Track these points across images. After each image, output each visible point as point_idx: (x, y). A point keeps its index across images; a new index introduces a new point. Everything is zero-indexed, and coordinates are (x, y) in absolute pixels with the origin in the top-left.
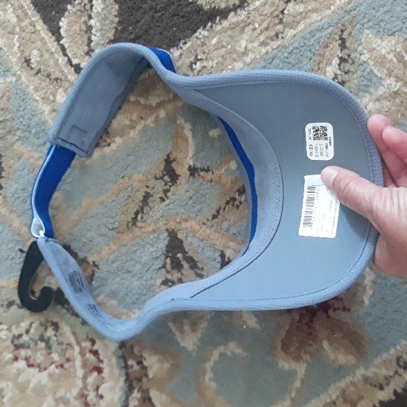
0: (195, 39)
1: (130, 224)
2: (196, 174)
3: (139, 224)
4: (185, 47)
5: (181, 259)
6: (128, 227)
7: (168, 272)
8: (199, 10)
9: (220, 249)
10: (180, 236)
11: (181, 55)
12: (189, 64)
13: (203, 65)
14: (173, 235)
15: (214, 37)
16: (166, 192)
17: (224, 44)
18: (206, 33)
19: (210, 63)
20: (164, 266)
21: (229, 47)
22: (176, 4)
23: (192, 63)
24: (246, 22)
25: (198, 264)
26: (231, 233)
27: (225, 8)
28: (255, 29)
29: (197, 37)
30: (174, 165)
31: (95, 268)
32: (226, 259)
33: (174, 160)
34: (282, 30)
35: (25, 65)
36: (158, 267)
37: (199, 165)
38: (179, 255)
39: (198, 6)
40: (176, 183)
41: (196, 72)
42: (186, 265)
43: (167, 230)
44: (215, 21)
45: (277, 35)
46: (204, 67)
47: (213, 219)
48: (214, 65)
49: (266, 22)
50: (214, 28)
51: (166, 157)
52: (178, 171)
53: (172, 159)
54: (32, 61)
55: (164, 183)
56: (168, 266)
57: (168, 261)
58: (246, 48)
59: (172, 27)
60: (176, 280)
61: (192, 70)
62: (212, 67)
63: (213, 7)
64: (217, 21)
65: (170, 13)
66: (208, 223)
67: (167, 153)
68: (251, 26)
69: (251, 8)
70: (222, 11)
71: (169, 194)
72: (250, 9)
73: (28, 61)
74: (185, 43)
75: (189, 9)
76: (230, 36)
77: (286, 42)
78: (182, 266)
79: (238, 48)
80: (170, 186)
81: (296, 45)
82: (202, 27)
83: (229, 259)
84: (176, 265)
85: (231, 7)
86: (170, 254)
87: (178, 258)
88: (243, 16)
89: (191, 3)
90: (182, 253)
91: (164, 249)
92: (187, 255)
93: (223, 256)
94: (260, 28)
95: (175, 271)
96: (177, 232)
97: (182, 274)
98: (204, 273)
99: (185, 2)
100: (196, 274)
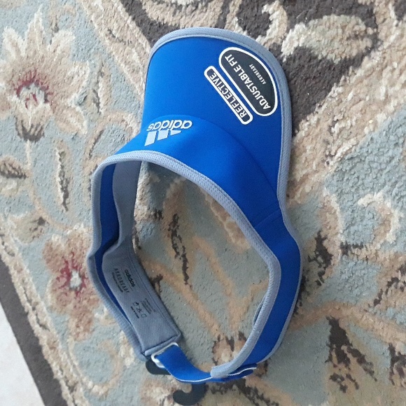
0: (330, 99)
2: (349, 252)
3: (300, 312)
4: (321, 111)
5: (346, 352)
7: (335, 366)
8: (330, 65)
9: (388, 341)
10: (342, 326)
11: (319, 120)
12: (327, 128)
13: (341, 126)
14: (334, 323)
15: (350, 91)
16: (321, 274)
17: (362, 96)
18: (340, 90)
19: (349, 122)
20: (330, 359)
21: (367, 98)
22: (306, 66)
23: (330, 127)
24: (382, 64)
25: (366, 359)
26: (398, 322)
27: (357, 55)
28: (394, 69)
29: (331, 97)
30: (325, 243)
32: (397, 354)
33: (325, 238)
36: (324, 360)
37: (351, 242)
38: (344, 348)
39: (329, 61)
40: (330, 264)
41: (335, 135)
42: (353, 360)
43: (328, 318)
44: (348, 73)
46: (344, 128)
47: (375, 305)
48: (354, 123)
50: (348, 82)
51: (316, 236)
52: (330, 250)
53: (323, 237)
55: (318, 265)
56: (335, 360)
57: (334, 355)
58: (387, 95)
59: (305, 92)
60: (344, 376)
61: (332, 134)
62: (351, 126)
63: (343, 57)
64: (350, 72)
65: (302, 78)
66: (370, 310)
67: (318, 231)
68: (389, 68)
69: (386, 45)
70: (354, 60)
71: (324, 277)
72: (385, 47)
74: (320, 106)
75: (320, 68)
76: (367, 86)
78: (348, 360)
79: (377, 97)
80: (325, 268)
82: (335, 84)
83: (399, 353)
84: (343, 358)
85: (364, 51)
86: (335, 346)
87: (343, 351)
88: (378, 58)
89: (321, 61)
90: (346, 345)
91: (327, 339)
92: (352, 348)
93: (392, 349)
94: (400, 66)
95: (342, 366)
96: (338, 320)
97: (349, 369)
98: (374, 369)
99: (315, 61)
100: (366, 370)
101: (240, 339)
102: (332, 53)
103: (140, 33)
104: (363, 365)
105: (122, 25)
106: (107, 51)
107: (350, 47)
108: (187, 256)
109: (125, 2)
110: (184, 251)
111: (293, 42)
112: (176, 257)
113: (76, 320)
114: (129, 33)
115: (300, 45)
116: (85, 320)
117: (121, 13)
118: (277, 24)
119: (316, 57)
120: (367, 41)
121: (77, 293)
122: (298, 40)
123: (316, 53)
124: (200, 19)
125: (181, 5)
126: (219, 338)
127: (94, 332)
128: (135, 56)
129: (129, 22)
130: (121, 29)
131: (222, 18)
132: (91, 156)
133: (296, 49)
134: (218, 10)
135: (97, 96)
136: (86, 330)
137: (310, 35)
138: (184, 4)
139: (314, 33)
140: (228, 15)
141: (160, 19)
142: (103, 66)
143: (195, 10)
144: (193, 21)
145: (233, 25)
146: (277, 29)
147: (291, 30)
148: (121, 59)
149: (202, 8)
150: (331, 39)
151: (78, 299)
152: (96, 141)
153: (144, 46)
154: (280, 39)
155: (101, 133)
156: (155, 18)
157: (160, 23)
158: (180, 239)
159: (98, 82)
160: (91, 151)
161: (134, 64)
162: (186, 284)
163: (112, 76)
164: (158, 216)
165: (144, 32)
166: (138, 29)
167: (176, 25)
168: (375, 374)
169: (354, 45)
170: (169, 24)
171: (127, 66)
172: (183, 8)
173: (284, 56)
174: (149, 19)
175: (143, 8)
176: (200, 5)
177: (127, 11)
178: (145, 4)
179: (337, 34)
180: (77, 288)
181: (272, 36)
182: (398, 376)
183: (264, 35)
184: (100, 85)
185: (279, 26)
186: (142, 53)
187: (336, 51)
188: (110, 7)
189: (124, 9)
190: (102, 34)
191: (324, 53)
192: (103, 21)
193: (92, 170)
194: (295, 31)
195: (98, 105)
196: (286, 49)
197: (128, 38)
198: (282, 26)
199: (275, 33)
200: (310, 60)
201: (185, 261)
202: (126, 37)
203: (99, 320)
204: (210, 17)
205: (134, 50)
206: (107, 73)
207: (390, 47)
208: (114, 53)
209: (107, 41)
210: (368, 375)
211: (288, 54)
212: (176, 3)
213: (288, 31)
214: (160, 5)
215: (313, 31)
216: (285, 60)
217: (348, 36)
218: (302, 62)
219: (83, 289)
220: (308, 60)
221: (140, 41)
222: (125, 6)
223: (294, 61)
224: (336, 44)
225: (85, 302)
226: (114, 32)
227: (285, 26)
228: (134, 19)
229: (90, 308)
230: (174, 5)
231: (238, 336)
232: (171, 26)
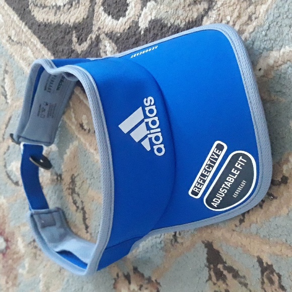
1: (173, 242)
3: (179, 240)
5: (222, 270)
6: (172, 244)
9: (256, 255)
10: (215, 247)
14: (209, 246)
20: (210, 278)
22: (160, 34)
24: (218, 20)
25: (240, 273)
26: (262, 236)
27: (198, 17)
28: (228, 22)
31: (158, 286)
32: (265, 265)
34: (253, 11)
35: (81, 129)
36: (205, 280)
38: (220, 266)
39: (176, 26)
42: (229, 276)
43: (203, 242)
45: (250, 18)
47: (240, 224)
49: (236, 10)
54: (84, 125)
56: (214, 278)
57: (212, 273)
63: (187, 21)
66: (237, 229)
68: (224, 22)
69: (219, 4)
70: (196, 21)
72: (219, 6)
73: (82, 126)
77: (260, 20)
78: (225, 276)
81: (271, 18)
83: (267, 263)
84: (220, 276)
85: (203, 13)
86: (212, 266)
87: (219, 269)
88: (214, 16)
89: (170, 27)
90: (221, 263)
91: (205, 261)
92: (226, 265)
93: (260, 261)
94: (232, 19)
95: (220, 283)
96: (212, 242)
97: (227, 285)
98: (248, 282)
99: (166, 29)
100: (240, 283)
101: (134, 273)
102: (178, 19)
103: (32, 34)
104: (238, 279)
105: (18, 30)
106: (9, 53)
107: (191, 11)
108: (85, 209)
109: (19, 12)
110: (82, 204)
111: (147, 17)
112: (77, 211)
113: (6, 277)
114: (23, 35)
115: (153, 19)
116: (12, 276)
117: (17, 22)
118: (133, 5)
119: (166, 26)
120: (204, 4)
121: (4, 254)
122: (151, 14)
123: (166, 22)
124: (75, 14)
125: (60, 6)
126: (118, 275)
127: (20, 286)
128: (29, 53)
129: (23, 27)
130: (17, 34)
131: (91, 9)
132: (4, 139)
133: (150, 22)
134: (88, 4)
135: (5, 90)
136: (14, 285)
137: (159, 8)
138: (62, 4)
139: (162, 6)
140: (95, 6)
141: (45, 20)
142: (7, 65)
143: (71, 7)
144: (69, 16)
145: (100, 13)
146: (134, 9)
147: (144, 8)
148: (19, 57)
149: (76, 4)
150: (175, 8)
151: (5, 259)
152: (7, 126)
153: (36, 43)
154: (137, 17)
155: (10, 119)
156: (42, 20)
157: (45, 23)
158: (79, 195)
159: (4, 79)
160: (4, 135)
161: (29, 59)
162: (87, 232)
163: (14, 72)
164: (59, 178)
165: (34, 33)
166: (30, 31)
167: (57, 22)
168: (249, 286)
169: (195, 10)
170: (53, 23)
171: (25, 61)
172: (62, 8)
173: (142, 29)
174: (37, 22)
175: (32, 14)
176: (74, 3)
177: (21, 19)
178: (33, 11)
179: (180, 4)
180: (3, 250)
181: (131, 15)
182: (269, 285)
183: (124, 16)
184: (6, 80)
185: (135, 7)
186: (35, 49)
187: (181, 17)
188: (8, 19)
189: (19, 18)
190: (4, 41)
191: (172, 21)
192: (4, 31)
193: (6, 150)
194: (147, 7)
195: (6, 97)
196: (142, 24)
197: (23, 39)
198: (137, 6)
199: (132, 13)
200: (162, 28)
201: (84, 213)
202: (21, 39)
203: (22, 275)
204: (82, 11)
205: (28, 48)
206: (10, 71)
207: (222, 5)
208: (14, 54)
209: (8, 45)
210: (244, 288)
211: (145, 27)
212: (56, 5)
213: (142, 9)
214: (45, 9)
215: (161, 4)
216: (142, 32)
217: (189, 3)
218: (156, 31)
219: (8, 251)
220: (160, 29)
221: (32, 40)
222: (19, 16)
223: (150, 32)
224: (180, 12)
225: (10, 262)
226: (12, 38)
227: (139, 6)
228: (26, 24)
229: (15, 266)
230: (55, 7)
231: (132, 271)
232: (54, 24)
